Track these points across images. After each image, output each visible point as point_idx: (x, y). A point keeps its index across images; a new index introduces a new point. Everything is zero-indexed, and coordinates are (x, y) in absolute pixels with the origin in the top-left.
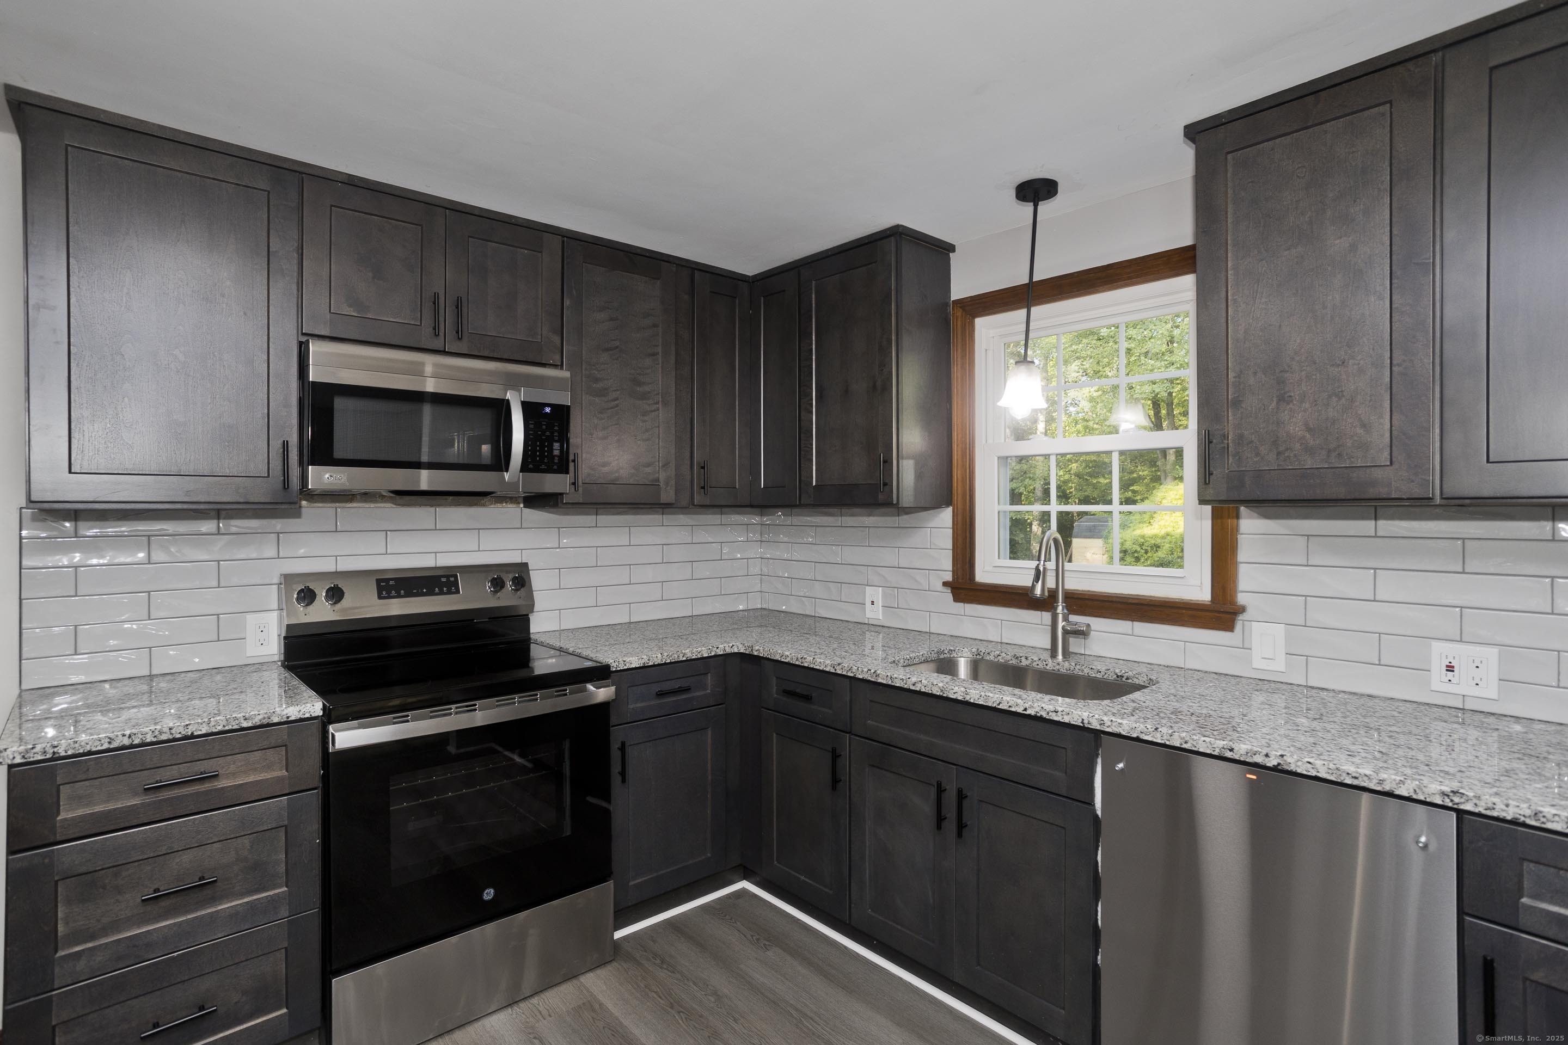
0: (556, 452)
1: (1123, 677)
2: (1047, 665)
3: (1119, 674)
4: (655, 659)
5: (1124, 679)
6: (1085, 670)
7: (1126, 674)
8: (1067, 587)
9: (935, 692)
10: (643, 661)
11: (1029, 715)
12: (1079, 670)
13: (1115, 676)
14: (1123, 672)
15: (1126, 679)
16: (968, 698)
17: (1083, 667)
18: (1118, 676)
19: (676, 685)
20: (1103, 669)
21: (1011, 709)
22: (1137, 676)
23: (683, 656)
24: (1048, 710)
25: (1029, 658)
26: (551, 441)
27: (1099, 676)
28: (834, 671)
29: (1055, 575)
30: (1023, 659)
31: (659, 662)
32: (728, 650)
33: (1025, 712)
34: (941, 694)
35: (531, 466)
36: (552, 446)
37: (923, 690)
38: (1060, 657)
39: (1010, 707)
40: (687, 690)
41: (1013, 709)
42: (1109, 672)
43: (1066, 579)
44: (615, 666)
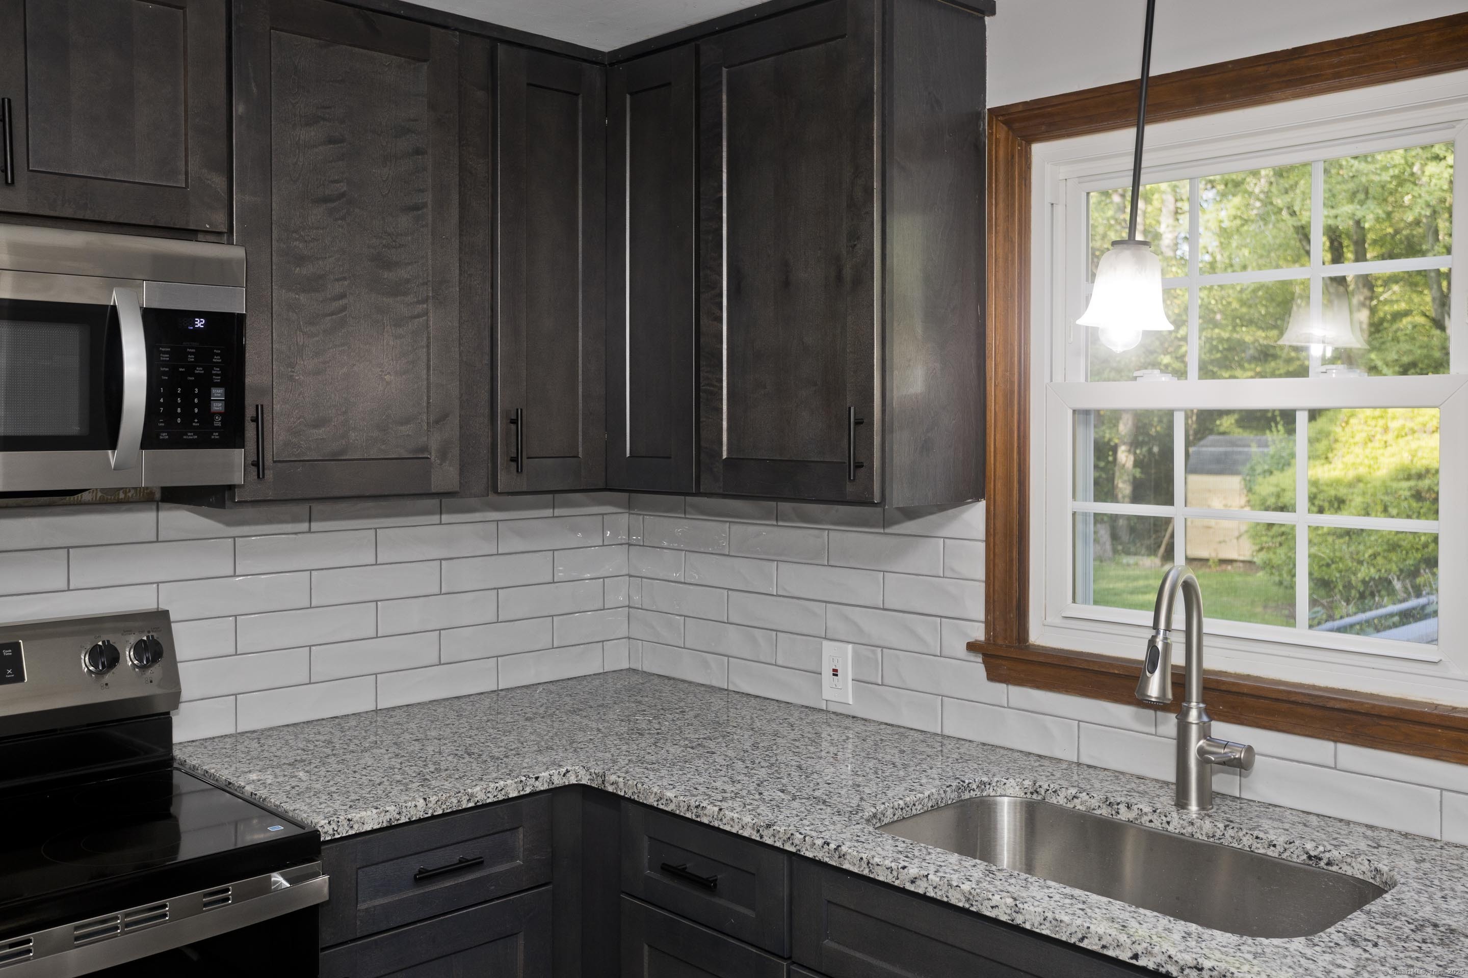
0: (218, 407)
1: (1320, 859)
2: (1168, 823)
3: (1313, 853)
4: (413, 811)
5: (1322, 864)
6: (1245, 839)
7: (1327, 855)
8: (1208, 665)
9: (953, 901)
10: (388, 817)
11: (1144, 969)
12: (1233, 838)
13: (1305, 857)
14: (1321, 848)
15: (1328, 864)
16: (1019, 920)
17: (1241, 834)
18: (1310, 857)
19: (452, 856)
20: (1281, 840)
21: (1105, 952)
22: (1349, 860)
23: (469, 800)
24: (1182, 963)
25: (1135, 807)
26: (206, 385)
27: (1272, 853)
28: (758, 839)
29: (1184, 640)
30: (1122, 808)
31: (421, 815)
32: (558, 781)
33: (1134, 962)
34: (967, 906)
35: (164, 436)
36: (209, 394)
37: (931, 894)
38: (1194, 807)
39: (1104, 947)
40: (477, 864)
41: (1110, 953)
42: (1292, 848)
43: (1205, 650)
44: (331, 832)
